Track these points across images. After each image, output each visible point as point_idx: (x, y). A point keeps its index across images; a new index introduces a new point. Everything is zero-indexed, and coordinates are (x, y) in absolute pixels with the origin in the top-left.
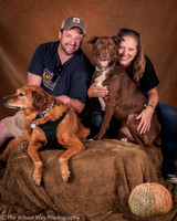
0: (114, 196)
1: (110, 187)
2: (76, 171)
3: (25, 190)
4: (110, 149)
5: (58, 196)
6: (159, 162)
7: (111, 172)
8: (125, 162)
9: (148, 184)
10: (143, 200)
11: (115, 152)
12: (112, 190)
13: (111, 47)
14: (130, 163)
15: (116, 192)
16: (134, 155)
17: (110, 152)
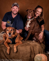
0: (30, 58)
1: (29, 55)
2: (18, 50)
3: (3, 55)
4: (29, 43)
5: (13, 57)
6: (44, 48)
7: (29, 50)
8: (33, 48)
9: (40, 54)
10: (39, 59)
11: (30, 45)
12: (29, 56)
13: (32, 13)
14: (35, 48)
15: (31, 56)
16: (36, 45)
17: (29, 45)
